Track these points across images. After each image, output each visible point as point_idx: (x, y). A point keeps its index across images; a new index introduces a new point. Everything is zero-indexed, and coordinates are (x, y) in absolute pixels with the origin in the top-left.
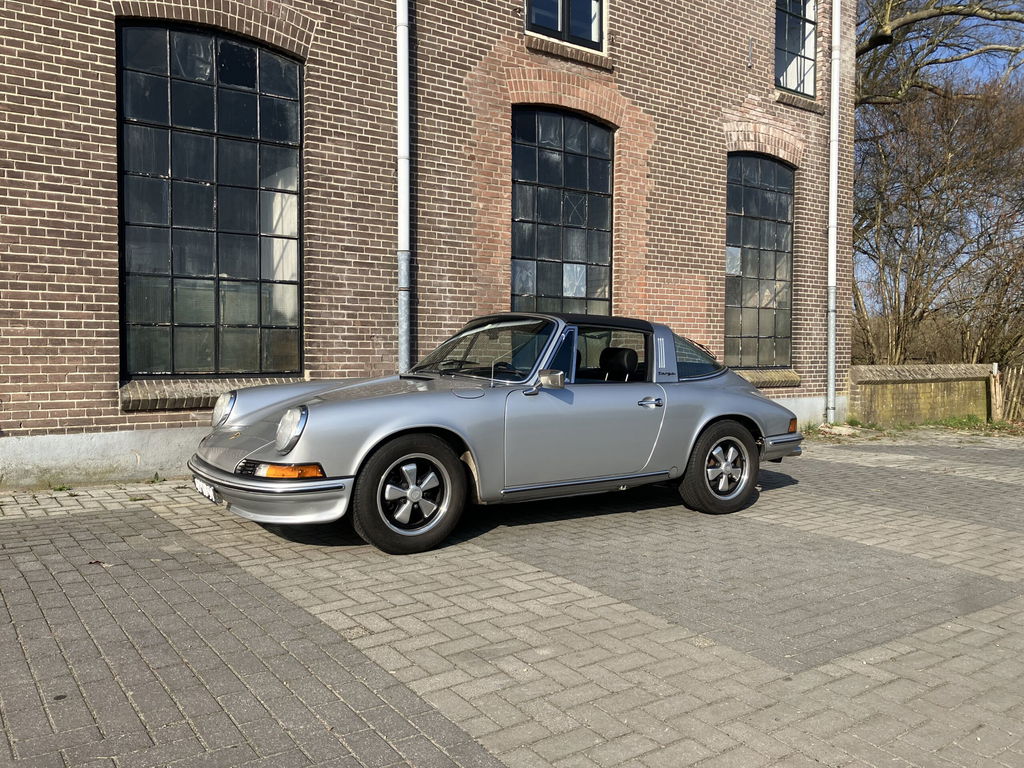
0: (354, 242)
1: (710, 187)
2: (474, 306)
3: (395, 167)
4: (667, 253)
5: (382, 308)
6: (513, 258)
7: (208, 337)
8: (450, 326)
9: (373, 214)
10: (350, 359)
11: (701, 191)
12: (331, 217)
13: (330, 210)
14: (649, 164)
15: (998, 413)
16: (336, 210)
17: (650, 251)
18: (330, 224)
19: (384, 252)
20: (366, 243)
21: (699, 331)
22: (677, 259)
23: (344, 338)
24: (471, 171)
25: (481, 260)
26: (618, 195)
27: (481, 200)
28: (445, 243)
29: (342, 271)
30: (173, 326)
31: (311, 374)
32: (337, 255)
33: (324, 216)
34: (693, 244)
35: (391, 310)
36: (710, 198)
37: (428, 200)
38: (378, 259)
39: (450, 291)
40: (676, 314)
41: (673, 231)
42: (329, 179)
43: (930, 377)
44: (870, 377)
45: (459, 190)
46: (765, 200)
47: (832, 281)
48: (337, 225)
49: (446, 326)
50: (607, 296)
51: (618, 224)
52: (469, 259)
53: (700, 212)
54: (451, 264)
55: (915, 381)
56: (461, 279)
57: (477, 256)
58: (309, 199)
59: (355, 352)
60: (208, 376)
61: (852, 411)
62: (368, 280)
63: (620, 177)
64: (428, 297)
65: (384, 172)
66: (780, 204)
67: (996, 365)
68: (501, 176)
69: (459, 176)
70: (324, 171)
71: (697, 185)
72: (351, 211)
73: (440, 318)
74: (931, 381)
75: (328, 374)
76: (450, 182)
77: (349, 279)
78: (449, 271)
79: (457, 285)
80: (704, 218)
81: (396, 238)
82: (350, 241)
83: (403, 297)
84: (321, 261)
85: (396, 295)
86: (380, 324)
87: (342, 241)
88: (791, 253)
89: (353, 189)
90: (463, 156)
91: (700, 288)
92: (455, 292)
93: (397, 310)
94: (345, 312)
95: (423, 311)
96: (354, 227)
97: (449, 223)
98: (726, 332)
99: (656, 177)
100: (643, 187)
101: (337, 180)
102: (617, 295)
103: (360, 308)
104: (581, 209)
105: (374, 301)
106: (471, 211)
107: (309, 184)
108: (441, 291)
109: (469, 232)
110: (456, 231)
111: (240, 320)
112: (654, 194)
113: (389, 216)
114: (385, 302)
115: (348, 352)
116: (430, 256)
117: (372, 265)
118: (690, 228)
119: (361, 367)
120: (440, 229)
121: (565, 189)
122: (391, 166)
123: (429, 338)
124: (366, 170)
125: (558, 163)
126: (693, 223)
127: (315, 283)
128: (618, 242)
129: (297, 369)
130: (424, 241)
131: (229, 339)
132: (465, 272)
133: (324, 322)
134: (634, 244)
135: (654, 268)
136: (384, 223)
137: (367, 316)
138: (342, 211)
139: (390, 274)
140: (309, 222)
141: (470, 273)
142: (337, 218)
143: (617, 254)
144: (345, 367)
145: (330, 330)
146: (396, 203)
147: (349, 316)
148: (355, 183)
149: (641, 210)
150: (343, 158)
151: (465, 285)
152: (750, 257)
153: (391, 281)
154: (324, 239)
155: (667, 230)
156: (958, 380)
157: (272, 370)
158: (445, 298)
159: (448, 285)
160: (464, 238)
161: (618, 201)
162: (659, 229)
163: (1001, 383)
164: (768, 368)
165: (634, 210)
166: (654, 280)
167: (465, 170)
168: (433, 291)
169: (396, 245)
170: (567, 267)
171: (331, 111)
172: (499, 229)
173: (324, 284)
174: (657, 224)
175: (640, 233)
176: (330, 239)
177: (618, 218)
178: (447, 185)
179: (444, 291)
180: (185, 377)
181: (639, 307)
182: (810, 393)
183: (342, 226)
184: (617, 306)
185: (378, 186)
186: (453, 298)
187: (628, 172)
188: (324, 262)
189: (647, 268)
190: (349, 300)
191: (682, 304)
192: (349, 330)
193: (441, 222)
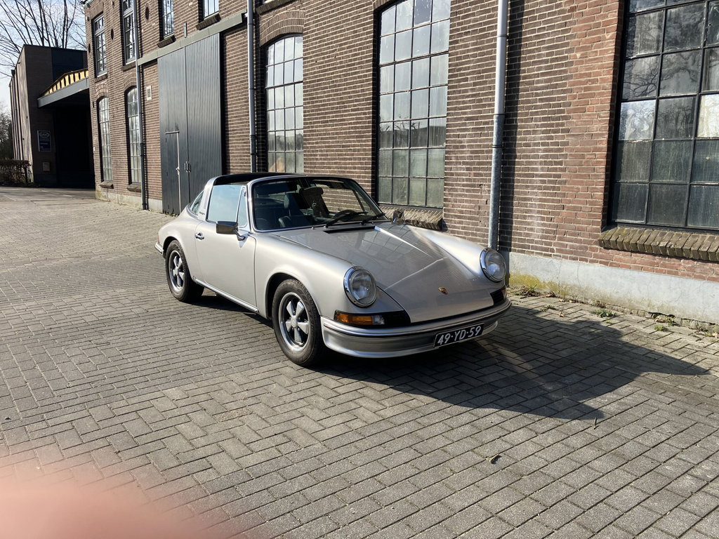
2: (565, 156)
7: (405, 183)
10: (467, 201)
12: (460, 97)
16: (463, 91)
20: (480, 112)
23: (464, 185)
24: (570, 23)
25: (575, 111)
27: (579, 50)
28: (541, 100)
29: (464, 136)
30: (393, 177)
37: (529, 64)
39: (543, 144)
42: (460, 69)
48: (464, 102)
49: (537, 176)
52: (563, 111)
54: (544, 119)
56: (555, 132)
57: (572, 107)
59: (469, 196)
62: (480, 141)
64: (524, 151)
72: (472, 90)
73: (533, 169)
75: (453, 211)
77: (468, 141)
78: (543, 126)
79: (551, 138)
82: (471, 113)
90: (563, 11)
92: (547, 144)
94: (465, 166)
95: (519, 163)
96: (473, 101)
97: (546, 81)
101: (465, 69)
103: (473, 163)
105: (483, 158)
108: (535, 144)
115: (466, 196)
116: (527, 114)
117: (482, 129)
119: (473, 207)
123: (521, 187)
130: (523, 102)
131: (413, 185)
132: (558, 125)
133: (452, 174)
137: (479, 169)
138: (466, 91)
141: (563, 125)
144: (464, 207)
145: (456, 180)
147: (467, 169)
150: (468, 51)
151: (557, 137)
157: (431, 206)
159: (541, 139)
160: (558, 92)
167: (564, 25)
168: (528, 145)
169: (493, 110)
170: (705, 99)
171: (463, 17)
186: (545, 151)
192: (467, 180)
193: (538, 82)
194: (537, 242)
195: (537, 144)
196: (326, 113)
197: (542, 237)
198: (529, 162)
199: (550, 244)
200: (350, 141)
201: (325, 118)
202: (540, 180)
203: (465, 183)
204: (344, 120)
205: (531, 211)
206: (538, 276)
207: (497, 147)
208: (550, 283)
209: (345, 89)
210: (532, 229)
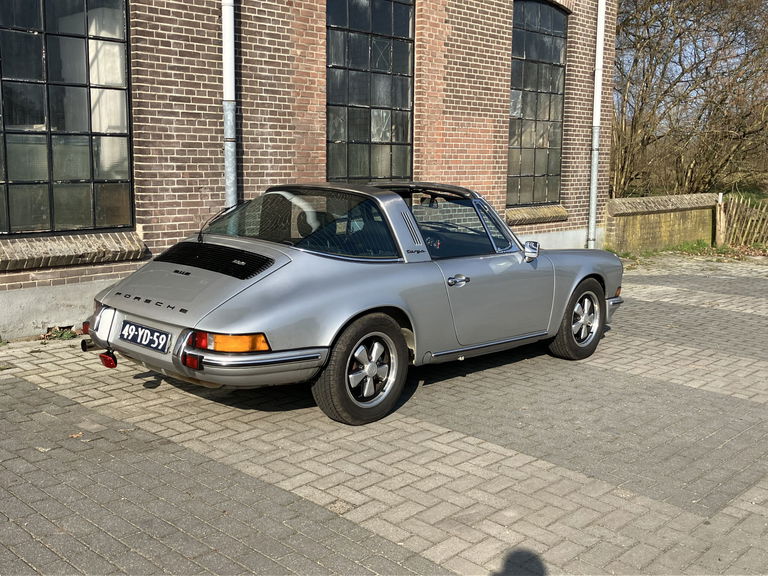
0: (181, 92)
1: (499, 32)
2: (293, 154)
3: (219, 13)
4: (461, 97)
5: (209, 159)
6: (328, 104)
7: (41, 193)
8: (272, 175)
9: (199, 63)
10: (180, 212)
11: (491, 36)
12: (159, 66)
13: (157, 59)
14: (447, 10)
15: (721, 238)
16: (164, 59)
17: (447, 96)
18: (157, 74)
19: (210, 101)
20: (192, 93)
21: (486, 173)
22: (469, 103)
23: (174, 190)
24: (290, 17)
25: (299, 108)
26: (421, 40)
27: (299, 47)
28: (267, 91)
29: (171, 122)
30: (7, 184)
31: (144, 228)
32: (166, 106)
33: (152, 66)
34: (484, 89)
35: (217, 160)
36: (498, 43)
37: (250, 47)
38: (203, 108)
39: (272, 140)
40: (468, 157)
41: (467, 76)
42: (156, 27)
43: (670, 207)
44: (624, 209)
45: (278, 37)
46: (543, 43)
47: (597, 122)
48: (165, 75)
49: (268, 175)
50: (409, 141)
51: (420, 70)
52: (287, 107)
53: (490, 57)
54: (272, 113)
55: (659, 212)
56: (281, 127)
57: (296, 104)
58: (137, 48)
59: (185, 204)
60: (44, 234)
61: (608, 241)
62: (195, 130)
63: (422, 22)
64: (251, 147)
65: (209, 19)
66: (556, 48)
67: (721, 194)
68: (316, 23)
69: (277, 22)
70: (151, 19)
71: (488, 30)
73: (263, 168)
74: (671, 211)
75: (160, 228)
76: (271, 28)
77: (177, 130)
78: (270, 120)
79: (278, 134)
80: (492, 63)
81: (221, 87)
82: (177, 91)
83: (230, 148)
84: (152, 114)
85: (221, 146)
86: (207, 175)
87: (170, 91)
88: (563, 94)
89: (179, 37)
90: (282, 2)
91: (488, 131)
92: (276, 141)
93: (223, 161)
94: (175, 164)
95: (248, 161)
96: (181, 76)
97: (270, 71)
98: (508, 173)
99: (453, 23)
100: (441, 33)
101: (163, 28)
102: (418, 139)
103: (188, 160)
104: (386, 54)
105: (201, 152)
106: (289, 59)
107: (137, 33)
108: (263, 140)
109: (288, 79)
110: (277, 78)
111: (73, 176)
112: (451, 40)
113: (213, 65)
114: (212, 153)
115: (178, 204)
117: (198, 115)
118: (481, 72)
119: (191, 219)
120: (261, 77)
121: (373, 35)
122: (215, 12)
124: (191, 17)
125: (366, 8)
126: (484, 67)
127: (146, 136)
128: (420, 87)
129: (129, 224)
130: (247, 90)
131: (62, 195)
132: (285, 121)
133: (155, 175)
134: (434, 89)
135: (451, 113)
136: (209, 72)
137: (194, 168)
138: (169, 60)
139: (215, 124)
140: (138, 72)
141: (289, 121)
142: (164, 67)
143: (419, 99)
144: (175, 220)
145: (161, 183)
146: (221, 50)
147: (179, 168)
148: (181, 30)
149: (440, 55)
151: (284, 134)
152: (529, 99)
153: (217, 131)
154: (153, 89)
155: (462, 75)
156: (692, 209)
157: (106, 225)
158: (267, 146)
160: (283, 86)
161: (420, 46)
162: (455, 74)
163: (725, 211)
164: (541, 204)
165: (434, 55)
166: (451, 124)
167: (282, 16)
168: (256, 140)
169: (221, 94)
170: (375, 112)
172: (315, 76)
173: (154, 136)
174: (452, 69)
175: (439, 78)
176: (157, 90)
177: (420, 64)
178: (267, 31)
179: (265, 140)
180: (21, 236)
181: (437, 151)
182: (575, 226)
183: (169, 76)
184: (418, 151)
185: (203, 33)
186: (274, 147)
187: (428, 18)
188: (153, 113)
189: (444, 112)
190: (178, 152)
191: (474, 147)
192: (179, 182)
193: (262, 70)
203: (176, 186)
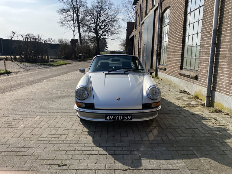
10: (204, 68)
54: (231, 30)
72: (209, 20)
75: (200, 72)
78: (230, 33)
95: (221, 51)
96: (209, 24)
101: (208, 11)
115: (204, 66)
116: (225, 28)
123: (221, 62)
130: (224, 22)
147: (206, 54)
159: (229, 39)
168: (225, 42)
194: (224, 88)
195: (228, 42)
196: (173, 35)
197: (227, 86)
198: (225, 50)
199: (229, 89)
200: (177, 44)
201: (172, 36)
202: (228, 59)
203: (204, 60)
204: (176, 37)
205: (223, 73)
206: (224, 104)
207: (212, 44)
208: (228, 108)
209: (177, 25)
210: (223, 82)
